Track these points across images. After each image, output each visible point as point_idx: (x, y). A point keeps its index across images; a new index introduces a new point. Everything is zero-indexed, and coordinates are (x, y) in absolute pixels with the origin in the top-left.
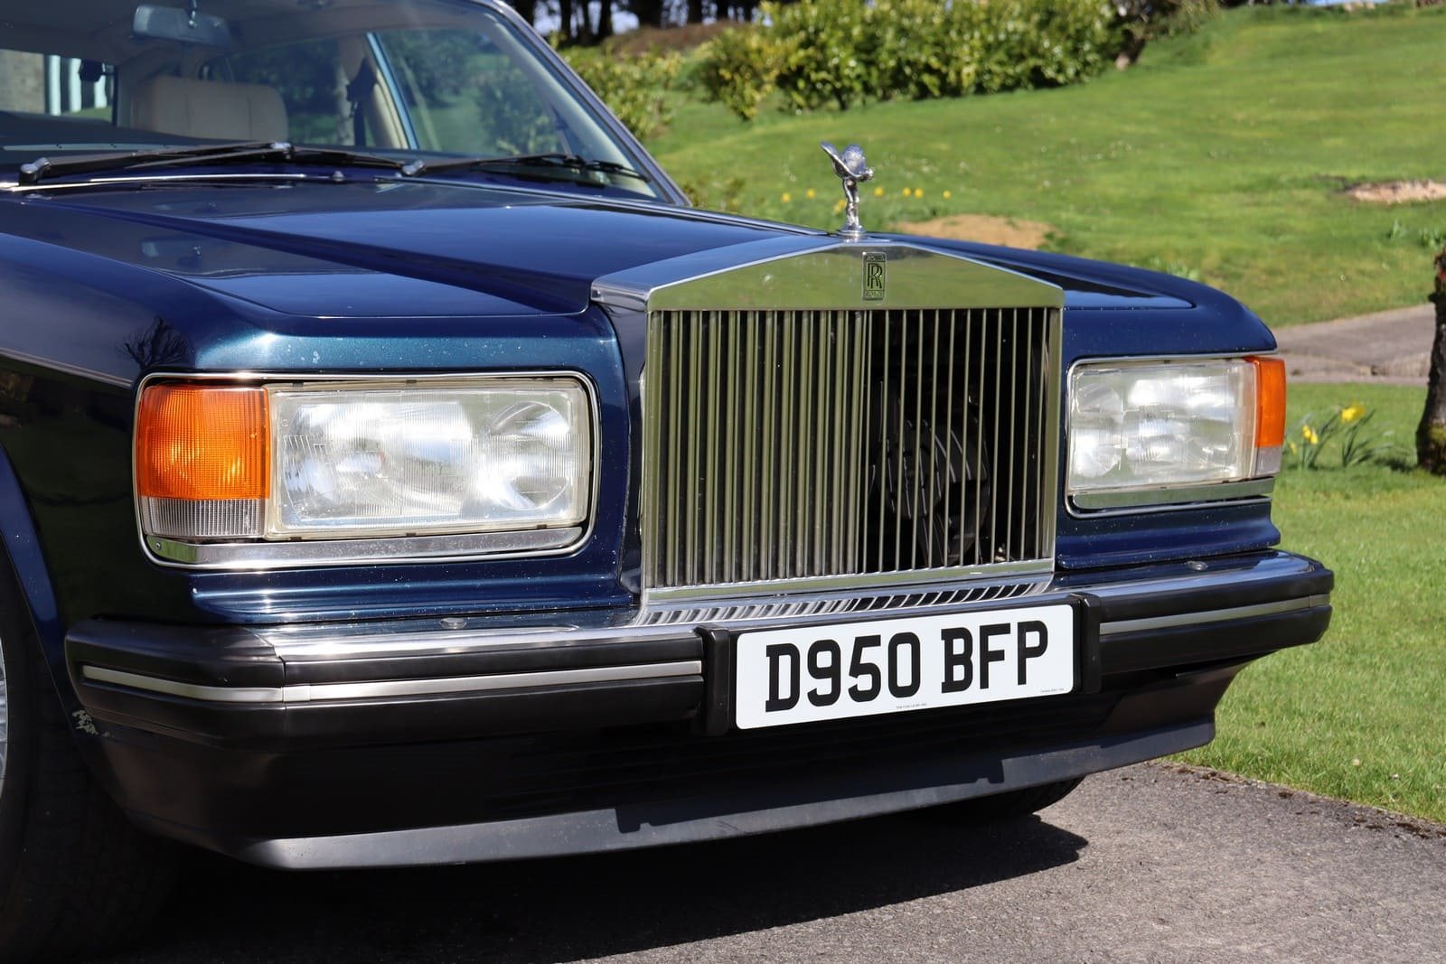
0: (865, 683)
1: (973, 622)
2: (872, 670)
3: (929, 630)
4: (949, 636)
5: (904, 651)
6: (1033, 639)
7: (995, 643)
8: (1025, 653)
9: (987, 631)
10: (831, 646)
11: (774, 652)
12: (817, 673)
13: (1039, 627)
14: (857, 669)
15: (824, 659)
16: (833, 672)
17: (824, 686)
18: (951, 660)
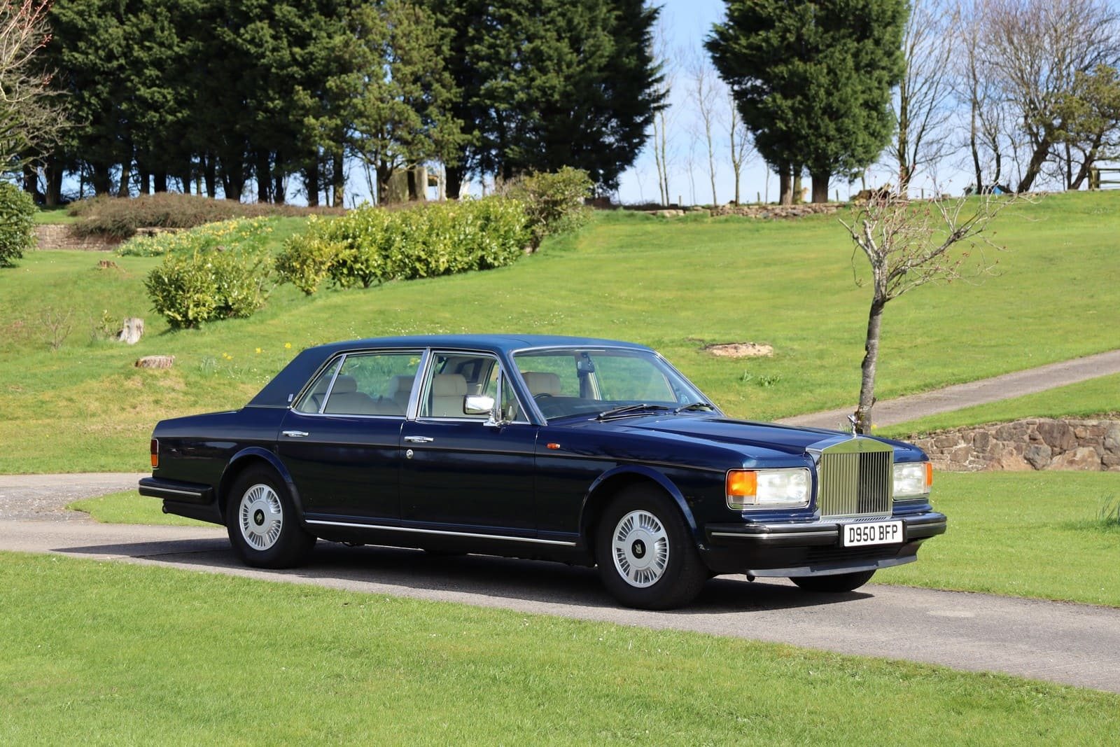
0: (865, 537)
1: (884, 524)
2: (866, 534)
3: (876, 525)
4: (880, 527)
5: (872, 530)
6: (895, 528)
7: (888, 529)
8: (894, 532)
9: (887, 526)
10: (859, 528)
11: (851, 529)
12: (858, 534)
13: (896, 526)
14: (865, 534)
15: (859, 531)
16: (860, 535)
17: (859, 537)
18: (881, 533)
